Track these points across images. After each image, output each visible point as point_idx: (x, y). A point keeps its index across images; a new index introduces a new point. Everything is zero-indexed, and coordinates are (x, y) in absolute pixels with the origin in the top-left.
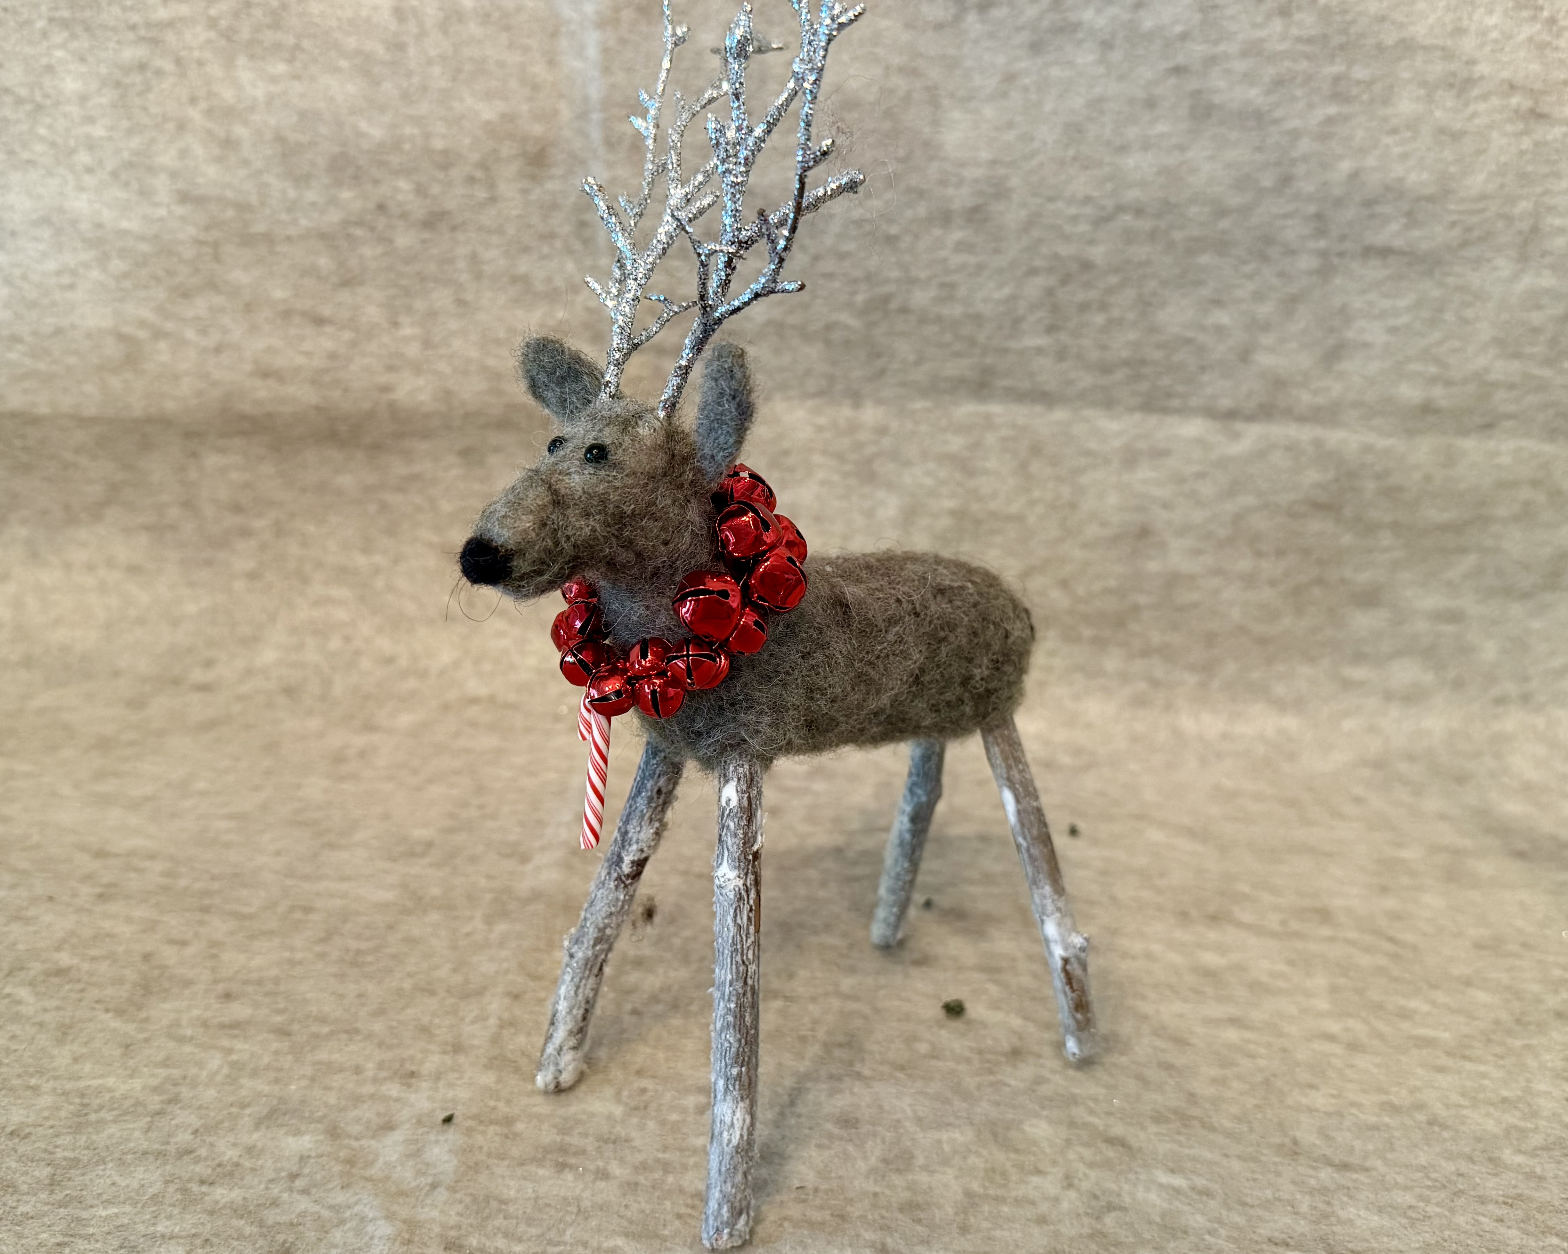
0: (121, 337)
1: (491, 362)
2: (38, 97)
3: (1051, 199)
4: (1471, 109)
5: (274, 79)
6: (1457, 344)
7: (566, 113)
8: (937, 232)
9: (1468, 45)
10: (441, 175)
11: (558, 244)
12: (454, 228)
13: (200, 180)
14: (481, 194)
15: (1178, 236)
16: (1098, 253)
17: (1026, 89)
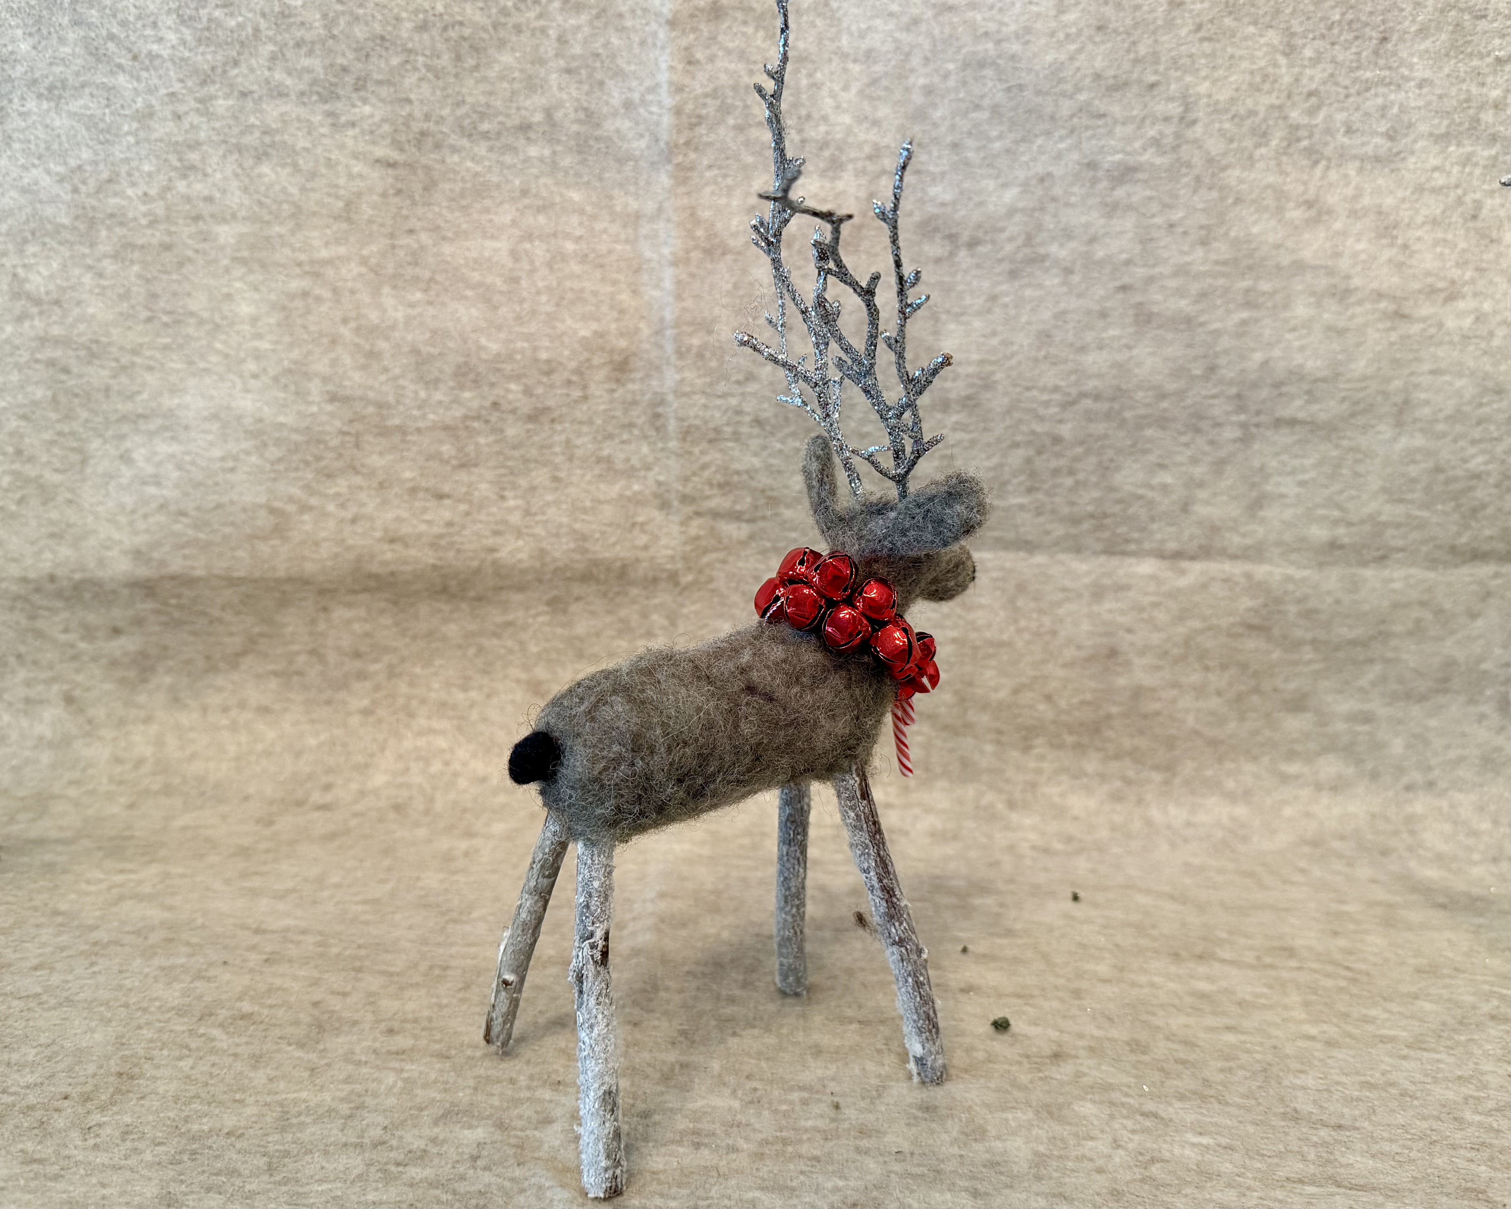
0: (272, 511)
1: (577, 526)
2: (217, 319)
3: (1028, 389)
4: (1349, 312)
5: (412, 305)
6: (1353, 492)
7: (645, 331)
8: (939, 416)
9: (1344, 264)
10: (545, 379)
11: (636, 432)
12: (553, 421)
13: (347, 383)
14: (577, 393)
15: (1128, 414)
16: (1065, 430)
17: (1006, 306)
